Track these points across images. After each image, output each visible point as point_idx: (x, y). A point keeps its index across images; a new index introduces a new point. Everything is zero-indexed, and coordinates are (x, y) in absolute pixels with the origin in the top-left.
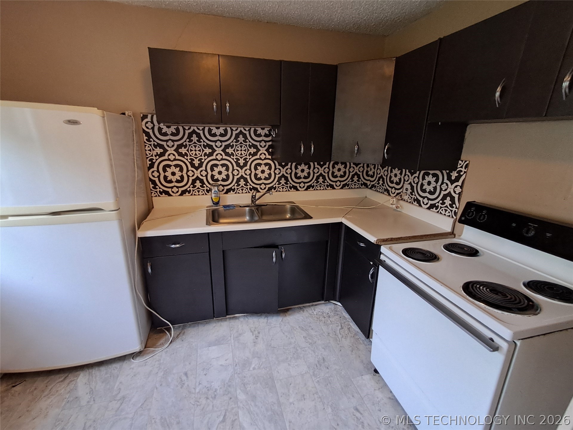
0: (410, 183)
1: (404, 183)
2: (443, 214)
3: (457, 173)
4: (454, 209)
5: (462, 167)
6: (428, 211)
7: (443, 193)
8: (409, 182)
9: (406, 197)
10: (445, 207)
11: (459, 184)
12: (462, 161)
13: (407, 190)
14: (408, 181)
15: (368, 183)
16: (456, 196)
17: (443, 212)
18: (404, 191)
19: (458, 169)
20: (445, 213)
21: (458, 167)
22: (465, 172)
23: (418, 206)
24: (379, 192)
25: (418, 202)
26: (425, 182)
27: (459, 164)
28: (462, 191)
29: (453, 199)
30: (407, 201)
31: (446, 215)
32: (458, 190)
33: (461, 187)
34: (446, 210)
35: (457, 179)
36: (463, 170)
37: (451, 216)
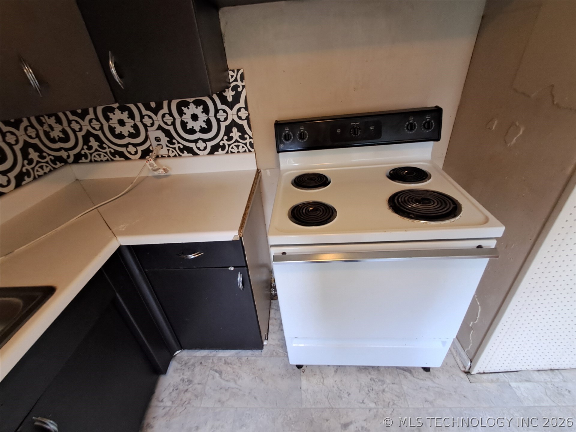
0: (160, 128)
1: (147, 131)
2: (236, 152)
3: (233, 90)
4: (248, 141)
5: (236, 80)
6: (211, 157)
7: (223, 125)
8: (156, 126)
9: (164, 151)
10: (235, 142)
11: (242, 104)
12: (233, 71)
13: (157, 139)
14: (152, 125)
15: (64, 154)
16: (245, 123)
17: (235, 150)
18: (155, 143)
19: (232, 85)
20: (237, 150)
21: (231, 81)
22: (243, 87)
23: (191, 156)
24: (102, 161)
25: (190, 150)
26: (187, 118)
27: (230, 77)
28: (249, 115)
29: (241, 129)
30: (169, 156)
31: (241, 152)
32: (243, 114)
33: (246, 109)
34: (238, 146)
35: (237, 98)
36: (239, 83)
37: (247, 151)
